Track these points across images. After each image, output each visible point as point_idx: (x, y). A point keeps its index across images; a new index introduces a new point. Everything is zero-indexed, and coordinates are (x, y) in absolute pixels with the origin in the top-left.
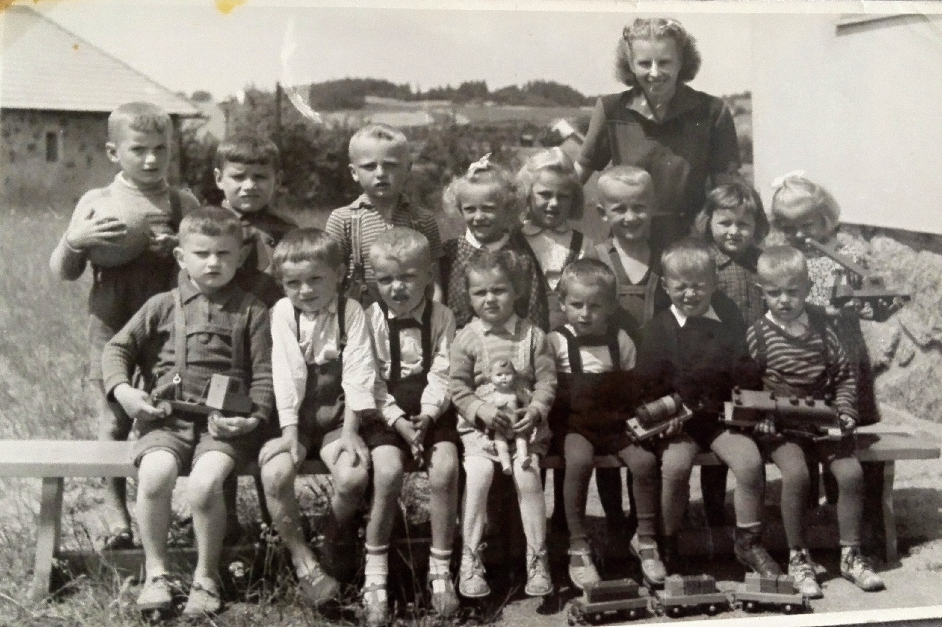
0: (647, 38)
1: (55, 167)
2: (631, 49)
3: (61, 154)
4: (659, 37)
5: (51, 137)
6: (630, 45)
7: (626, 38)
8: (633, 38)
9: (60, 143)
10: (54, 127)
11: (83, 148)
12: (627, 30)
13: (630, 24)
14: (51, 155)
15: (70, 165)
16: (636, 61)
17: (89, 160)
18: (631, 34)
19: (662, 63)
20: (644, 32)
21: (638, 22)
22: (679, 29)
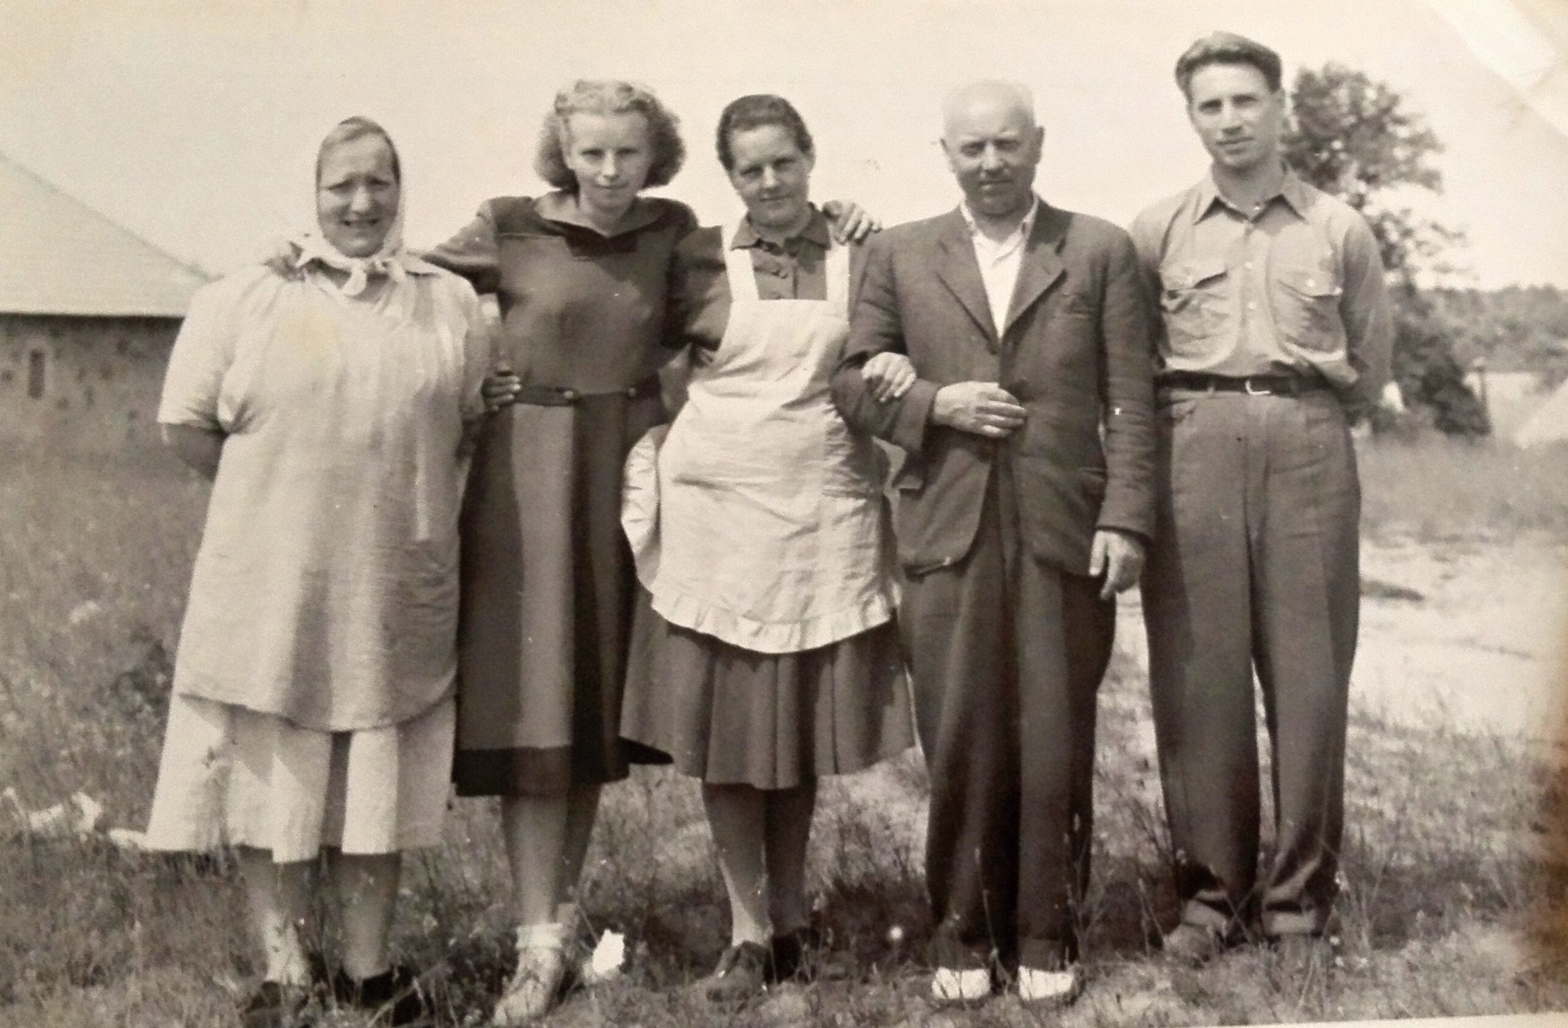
0: (598, 111)
1: (42, 406)
2: (568, 129)
3: (50, 386)
4: (620, 111)
5: (37, 357)
6: (566, 121)
7: (559, 111)
8: (572, 110)
9: (49, 366)
10: (39, 342)
11: (81, 375)
12: (561, 98)
13: (568, 89)
14: (36, 390)
15: (63, 404)
16: (576, 149)
17: (90, 395)
18: (569, 104)
19: (623, 152)
20: (592, 102)
21: (580, 87)
22: (653, 101)
